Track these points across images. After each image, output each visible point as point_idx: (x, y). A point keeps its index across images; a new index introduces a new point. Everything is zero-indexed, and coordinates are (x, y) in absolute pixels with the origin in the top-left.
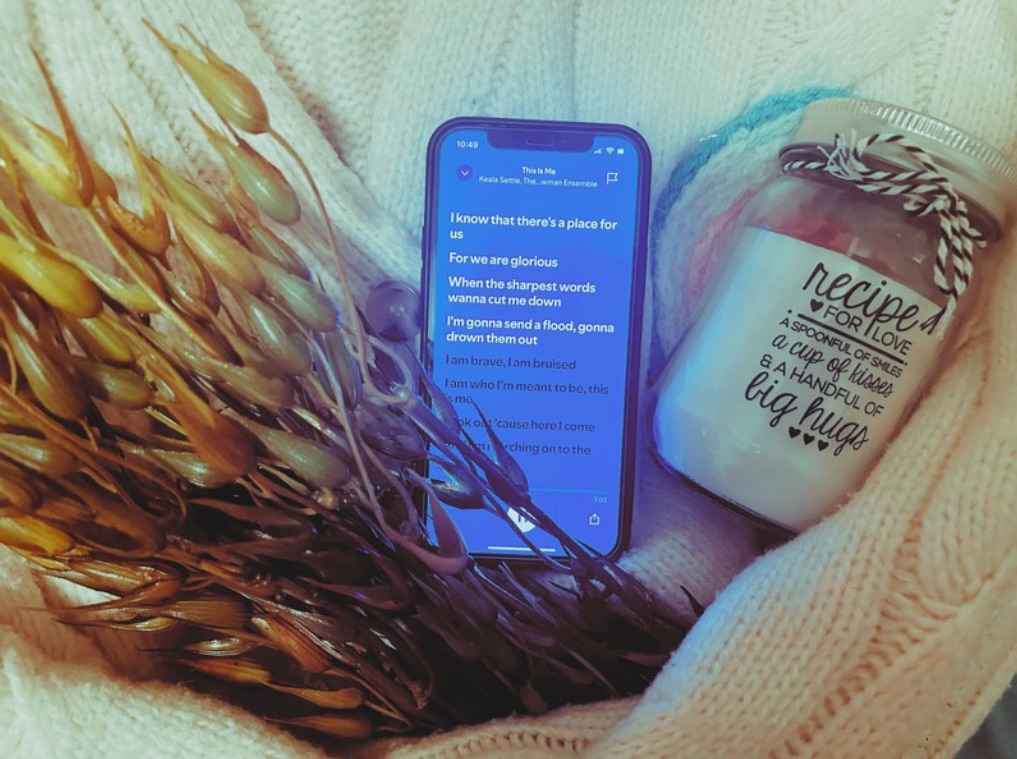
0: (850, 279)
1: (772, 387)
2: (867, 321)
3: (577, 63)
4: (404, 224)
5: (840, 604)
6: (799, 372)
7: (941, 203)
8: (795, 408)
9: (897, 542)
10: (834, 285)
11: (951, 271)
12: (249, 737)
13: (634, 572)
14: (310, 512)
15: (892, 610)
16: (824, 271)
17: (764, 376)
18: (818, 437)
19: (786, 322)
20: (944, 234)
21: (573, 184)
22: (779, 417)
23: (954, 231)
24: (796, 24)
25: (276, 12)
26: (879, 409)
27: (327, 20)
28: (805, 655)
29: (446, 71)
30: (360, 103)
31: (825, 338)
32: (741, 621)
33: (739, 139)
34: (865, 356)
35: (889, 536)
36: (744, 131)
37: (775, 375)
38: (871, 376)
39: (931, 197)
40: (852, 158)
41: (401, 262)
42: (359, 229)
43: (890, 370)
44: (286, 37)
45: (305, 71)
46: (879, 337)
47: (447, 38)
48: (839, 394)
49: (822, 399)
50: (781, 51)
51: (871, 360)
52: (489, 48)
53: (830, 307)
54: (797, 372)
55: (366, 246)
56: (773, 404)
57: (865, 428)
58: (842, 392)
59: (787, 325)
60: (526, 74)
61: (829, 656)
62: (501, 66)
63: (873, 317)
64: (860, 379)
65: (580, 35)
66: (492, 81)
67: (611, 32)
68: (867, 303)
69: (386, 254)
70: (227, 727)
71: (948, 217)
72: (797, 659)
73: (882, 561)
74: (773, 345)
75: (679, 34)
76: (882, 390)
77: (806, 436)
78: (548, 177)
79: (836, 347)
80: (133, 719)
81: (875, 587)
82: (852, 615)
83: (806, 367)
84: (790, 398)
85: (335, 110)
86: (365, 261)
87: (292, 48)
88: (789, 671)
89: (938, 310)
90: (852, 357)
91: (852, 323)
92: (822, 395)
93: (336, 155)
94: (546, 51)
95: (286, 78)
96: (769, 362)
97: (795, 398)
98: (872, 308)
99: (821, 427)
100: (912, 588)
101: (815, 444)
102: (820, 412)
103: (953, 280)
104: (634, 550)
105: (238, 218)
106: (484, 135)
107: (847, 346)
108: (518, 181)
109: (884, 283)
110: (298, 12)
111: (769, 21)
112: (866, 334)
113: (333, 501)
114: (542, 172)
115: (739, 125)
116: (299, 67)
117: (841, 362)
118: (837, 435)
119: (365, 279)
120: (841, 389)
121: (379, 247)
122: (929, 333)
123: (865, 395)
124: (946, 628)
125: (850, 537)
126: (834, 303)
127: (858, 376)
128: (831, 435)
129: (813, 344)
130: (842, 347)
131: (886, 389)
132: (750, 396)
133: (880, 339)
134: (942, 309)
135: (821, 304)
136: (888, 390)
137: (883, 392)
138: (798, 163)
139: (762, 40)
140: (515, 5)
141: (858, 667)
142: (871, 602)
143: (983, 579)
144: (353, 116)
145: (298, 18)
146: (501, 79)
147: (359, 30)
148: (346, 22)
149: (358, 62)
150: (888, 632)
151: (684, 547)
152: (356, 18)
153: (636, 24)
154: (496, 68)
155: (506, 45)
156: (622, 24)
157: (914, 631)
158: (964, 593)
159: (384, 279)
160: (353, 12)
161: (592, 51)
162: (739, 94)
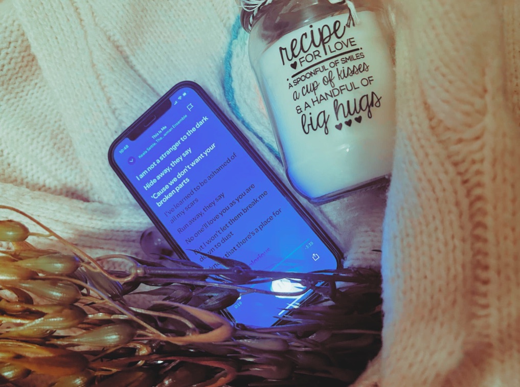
0: (295, 40)
1: (311, 118)
2: (321, 49)
3: (150, 82)
5: (429, 181)
6: (315, 99)
8: (329, 115)
9: (426, 123)
10: (293, 50)
13: (353, 265)
14: (140, 363)
15: (457, 158)
16: (284, 49)
17: (304, 116)
18: (352, 118)
19: (291, 86)
21: (177, 124)
22: (326, 127)
25: (21, 170)
26: (370, 79)
27: (37, 154)
28: (438, 222)
29: (96, 132)
30: (76, 174)
31: (311, 74)
32: (395, 237)
33: (236, 46)
34: (336, 63)
35: (420, 125)
36: (235, 41)
37: (307, 112)
38: (348, 68)
41: (139, 221)
42: (113, 222)
43: (355, 58)
44: (33, 176)
45: (51, 182)
46: (333, 49)
47: (87, 119)
48: (341, 90)
49: (336, 100)
51: (340, 61)
52: (104, 107)
53: (300, 59)
54: (314, 101)
56: (318, 124)
57: (373, 93)
58: (342, 88)
59: (292, 86)
60: (126, 103)
61: (450, 212)
62: (116, 109)
63: (321, 44)
64: (344, 74)
65: (142, 72)
66: (117, 118)
67: (154, 60)
68: (313, 41)
69: (132, 223)
72: (436, 229)
73: (428, 140)
74: (295, 100)
75: (183, 36)
76: (361, 70)
77: (346, 123)
78: (165, 131)
79: (319, 72)
81: (437, 155)
82: (440, 181)
83: (315, 95)
84: (322, 113)
85: (69, 185)
87: (39, 178)
88: (437, 239)
89: (348, 15)
90: (330, 69)
91: (315, 56)
92: (335, 98)
93: (82, 202)
94: (126, 88)
95: (45, 191)
96: (300, 109)
97: (324, 112)
98: (317, 41)
99: (349, 112)
100: (455, 137)
101: (354, 122)
102: (341, 106)
104: (345, 255)
105: (11, 255)
106: (127, 139)
107: (323, 67)
108: (155, 144)
109: (311, 26)
110: (29, 163)
112: (326, 54)
113: (147, 349)
114: (161, 132)
115: (231, 41)
116: (47, 182)
117: (328, 77)
118: (361, 108)
119: (134, 241)
120: (340, 87)
121: (127, 223)
122: (354, 25)
123: (356, 79)
124: (488, 139)
125: (406, 146)
126: (300, 57)
127: (342, 75)
128: (358, 111)
129: (308, 82)
130: (322, 70)
131: (363, 68)
132: (307, 132)
133: (335, 49)
134: (349, 11)
135: (296, 63)
136: (365, 67)
137: (364, 70)
138: (249, 26)
139: (213, 5)
140: (100, 84)
141: (471, 204)
142: (443, 164)
143: (482, 97)
144: (77, 181)
145: (31, 164)
146: (120, 115)
147: (53, 147)
148: (45, 149)
149: (63, 159)
150: (466, 171)
151: (367, 232)
152: (48, 144)
153: (162, 48)
154: (114, 112)
155: (110, 100)
156: (156, 53)
157: (477, 157)
158: (478, 112)
159: (141, 234)
160: (45, 143)
161: (152, 73)
162: (222, 32)
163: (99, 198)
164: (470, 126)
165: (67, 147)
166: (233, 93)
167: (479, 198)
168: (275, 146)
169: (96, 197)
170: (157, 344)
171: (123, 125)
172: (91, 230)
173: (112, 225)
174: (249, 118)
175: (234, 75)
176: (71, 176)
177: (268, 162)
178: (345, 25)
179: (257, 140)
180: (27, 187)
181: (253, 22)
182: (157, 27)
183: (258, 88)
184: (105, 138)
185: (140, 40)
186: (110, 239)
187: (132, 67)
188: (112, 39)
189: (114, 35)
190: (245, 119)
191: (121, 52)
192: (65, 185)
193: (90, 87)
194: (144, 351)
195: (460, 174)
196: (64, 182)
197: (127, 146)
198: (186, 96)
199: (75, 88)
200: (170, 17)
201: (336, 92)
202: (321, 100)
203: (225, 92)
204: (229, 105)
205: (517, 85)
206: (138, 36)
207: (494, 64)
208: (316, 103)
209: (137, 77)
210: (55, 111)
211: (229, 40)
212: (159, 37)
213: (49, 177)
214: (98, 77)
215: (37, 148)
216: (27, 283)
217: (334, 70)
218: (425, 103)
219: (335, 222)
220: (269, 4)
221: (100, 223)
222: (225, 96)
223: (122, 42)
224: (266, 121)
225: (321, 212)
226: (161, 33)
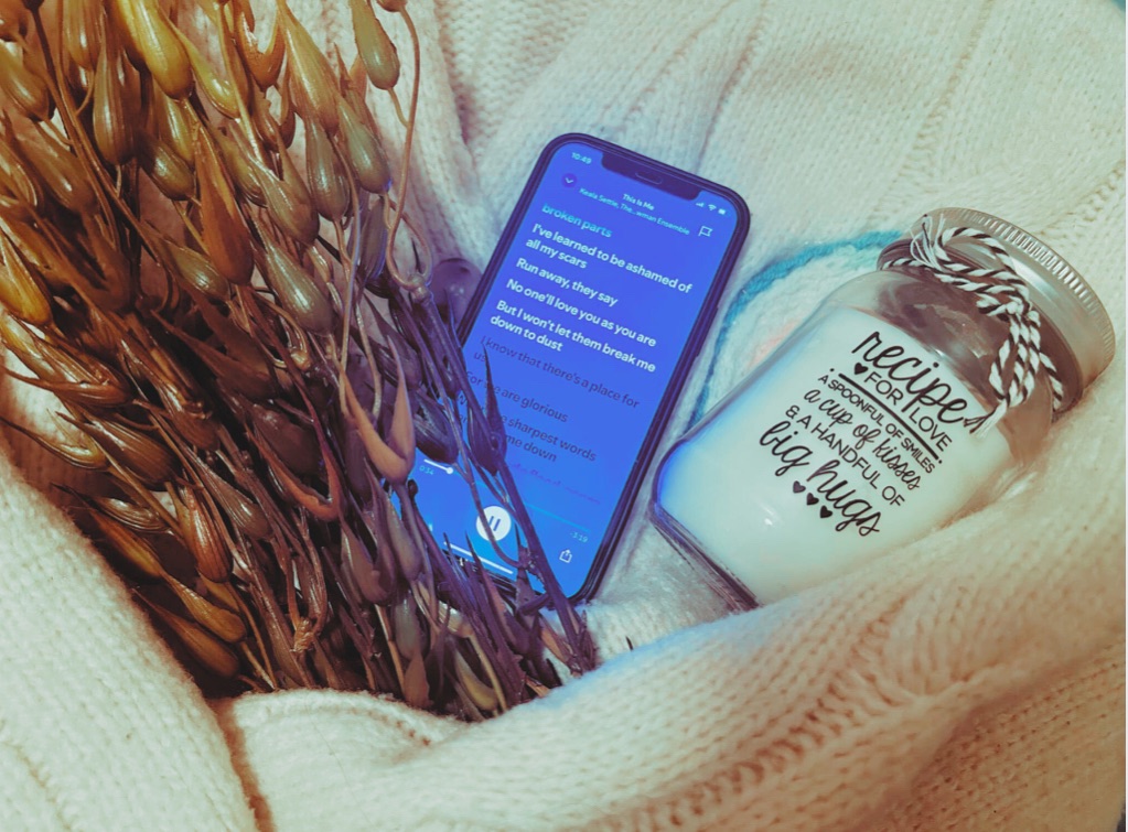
0: (902, 351)
1: (790, 437)
2: (908, 398)
3: (713, 141)
4: (496, 214)
5: (786, 663)
6: (822, 428)
7: (1014, 307)
8: (807, 464)
9: (871, 616)
10: (884, 354)
11: (1008, 376)
12: (107, 592)
14: (280, 363)
15: (841, 687)
16: (878, 339)
17: (786, 425)
18: (823, 502)
19: (824, 379)
20: (1011, 338)
21: (666, 224)
22: (787, 468)
23: (1021, 337)
24: (931, 175)
26: (899, 500)
27: (501, 19)
28: (729, 707)
29: (586, 97)
30: (500, 98)
31: (860, 402)
33: (845, 254)
34: (896, 433)
35: (864, 608)
36: (852, 249)
37: (795, 426)
38: (899, 457)
39: (1004, 297)
40: (936, 242)
41: (478, 244)
42: (453, 201)
43: (921, 459)
44: (461, 28)
45: (465, 62)
46: (917, 417)
47: (599, 70)
48: (858, 463)
49: (838, 463)
50: (909, 196)
51: (903, 438)
52: (634, 87)
53: (874, 373)
54: (820, 427)
55: (452, 219)
56: (785, 453)
57: (878, 515)
58: (862, 462)
59: (825, 381)
60: (658, 122)
61: (755, 716)
62: (639, 109)
63: (916, 395)
64: (885, 456)
65: (722, 119)
66: (625, 119)
67: (753, 129)
68: (913, 380)
69: (468, 233)
70: (91, 572)
71: (1018, 323)
72: (717, 710)
73: (848, 631)
74: (805, 398)
76: (907, 478)
77: (810, 495)
78: (646, 210)
79: (868, 413)
80: (6, 504)
81: (831, 656)
82: (794, 679)
83: (830, 426)
84: (806, 452)
85: (477, 96)
86: (446, 234)
87: (462, 39)
88: (702, 719)
89: (984, 414)
90: (883, 429)
91: (892, 395)
92: (840, 458)
93: (460, 131)
94: (683, 108)
97: (810, 453)
98: (917, 386)
99: (830, 492)
100: (873, 669)
101: (817, 508)
102: (833, 475)
103: (1010, 385)
106: (600, 156)
107: (881, 416)
108: (615, 204)
109: (936, 365)
110: (480, 11)
111: (905, 167)
112: (904, 410)
113: (306, 362)
114: (640, 204)
115: (849, 243)
116: (461, 57)
117: (868, 431)
118: (845, 507)
119: (439, 250)
120: (862, 459)
121: (464, 224)
122: (972, 431)
123: (888, 477)
124: (894, 716)
126: (878, 371)
127: (883, 452)
128: (838, 505)
129: (845, 404)
130: (875, 416)
131: (911, 480)
132: (765, 441)
133: (918, 420)
134: (990, 412)
135: (865, 369)
136: (914, 483)
137: (908, 482)
138: (889, 263)
139: (895, 181)
140: (669, 62)
141: (782, 743)
142: (821, 671)
143: (954, 678)
144: (490, 106)
145: (478, 17)
146: (634, 120)
147: (525, 38)
148: (516, 27)
149: (514, 64)
150: (831, 711)
151: (650, 618)
152: (526, 28)
153: (780, 130)
154: (634, 108)
155: (649, 93)
156: (766, 126)
157: (859, 714)
158: (928, 683)
159: (456, 256)
160: (526, 22)
161: (730, 137)
162: (857, 219)
163: (480, 155)
164: (900, 681)
165: (536, 60)
166: (763, 289)
167: (798, 750)
168: (711, 404)
169: (479, 150)
170: (321, 374)
171: (621, 135)
172: (423, 171)
173: (448, 200)
174: (735, 335)
175: (795, 274)
176: (493, 91)
177: (680, 405)
178: (965, 417)
179: (707, 368)
180: (440, 31)
181: (897, 266)
182: (811, 105)
183: (795, 326)
184: (583, 115)
185: (775, 89)
186: (423, 210)
187: (722, 99)
188: (753, 43)
189: (761, 44)
190: (730, 330)
191: (739, 68)
192: (472, 89)
193: (654, 49)
194: (301, 359)
195: (821, 704)
196: (477, 84)
197: (589, 161)
198: (721, 215)
199: (640, 24)
200: (838, 118)
201: (851, 456)
202: (826, 438)
203: (757, 275)
204: (741, 293)
205: (1010, 745)
206: (780, 82)
207: (1015, 673)
208: (817, 433)
209: (710, 118)
210: (585, 9)
211: (849, 237)
212: (795, 118)
213: (471, 55)
214: (678, 53)
215: (511, 13)
216: (318, 129)
217: (884, 436)
218: (902, 601)
219: (635, 561)
220: (939, 280)
221: (440, 179)
222: (753, 278)
223: (756, 62)
224: (746, 367)
225: (640, 533)
226: (804, 116)
